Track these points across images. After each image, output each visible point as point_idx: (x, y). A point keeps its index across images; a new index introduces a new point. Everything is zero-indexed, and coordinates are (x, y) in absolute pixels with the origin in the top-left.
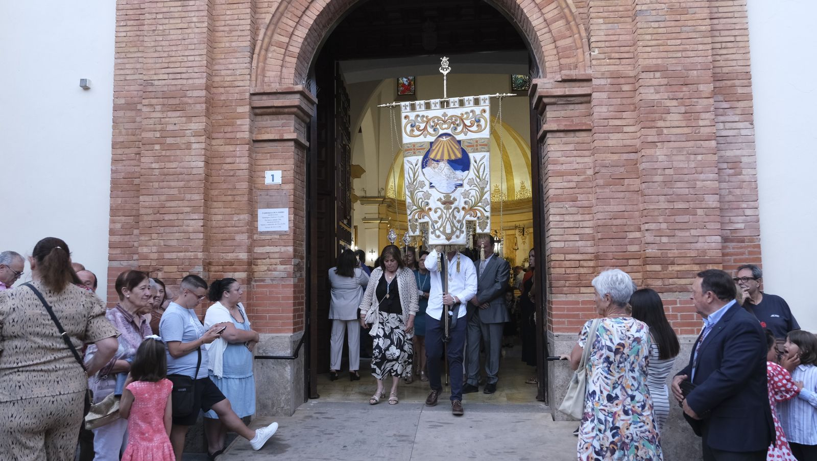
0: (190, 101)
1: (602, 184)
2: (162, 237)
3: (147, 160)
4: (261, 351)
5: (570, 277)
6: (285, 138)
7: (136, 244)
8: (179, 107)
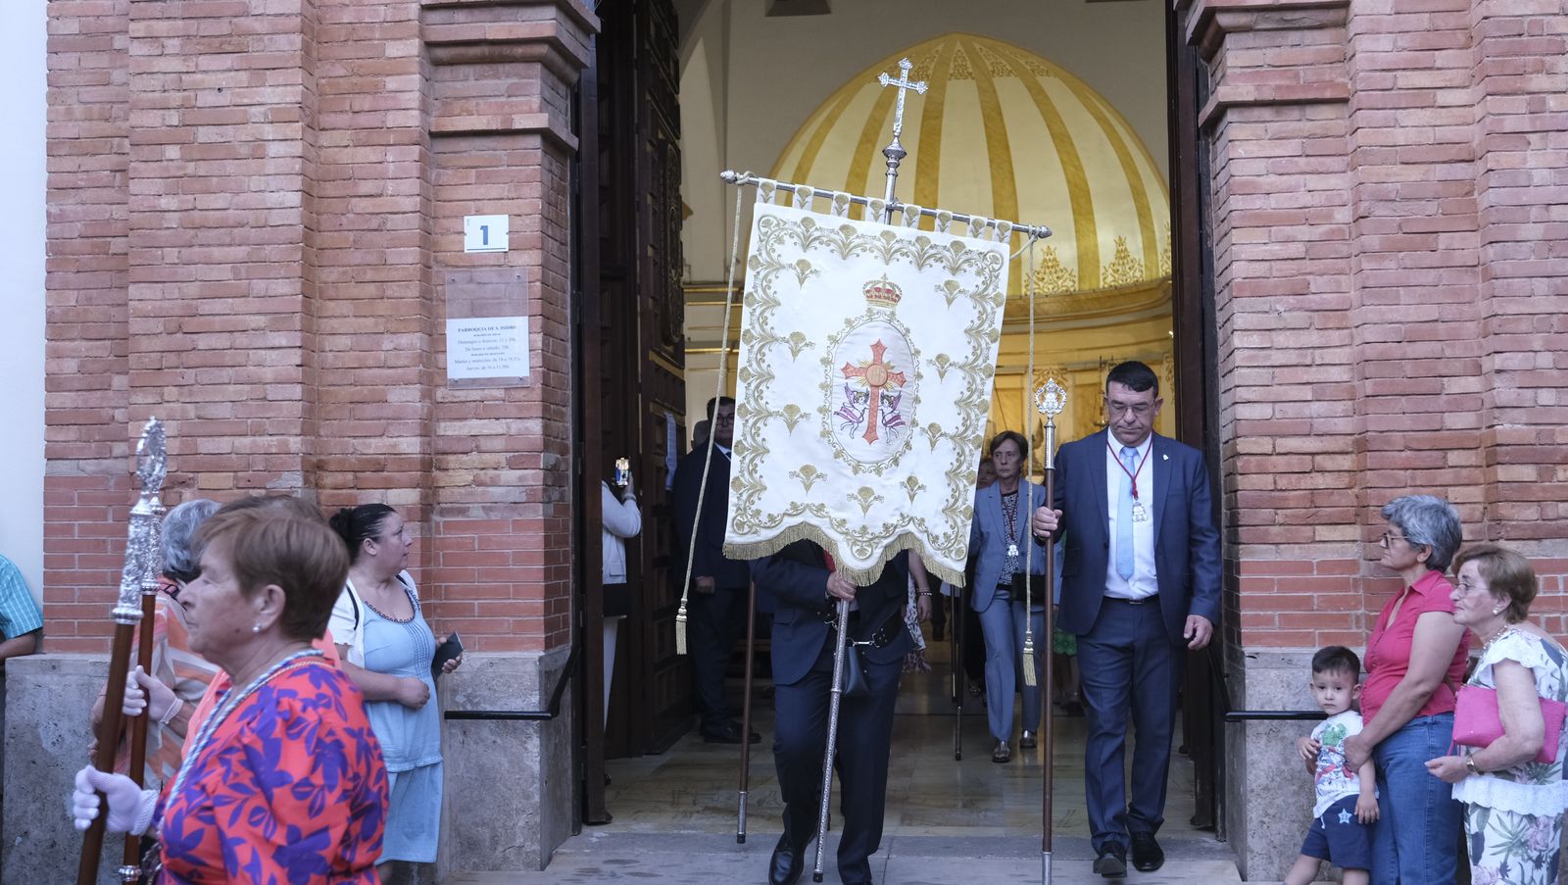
0: (258, 26)
1: (1377, 248)
2: (191, 395)
3: (145, 188)
4: (460, 699)
5: (1286, 499)
6: (517, 126)
7: (119, 414)
8: (229, 43)
